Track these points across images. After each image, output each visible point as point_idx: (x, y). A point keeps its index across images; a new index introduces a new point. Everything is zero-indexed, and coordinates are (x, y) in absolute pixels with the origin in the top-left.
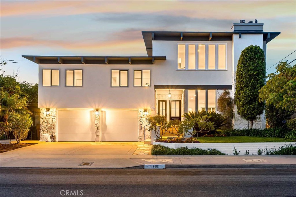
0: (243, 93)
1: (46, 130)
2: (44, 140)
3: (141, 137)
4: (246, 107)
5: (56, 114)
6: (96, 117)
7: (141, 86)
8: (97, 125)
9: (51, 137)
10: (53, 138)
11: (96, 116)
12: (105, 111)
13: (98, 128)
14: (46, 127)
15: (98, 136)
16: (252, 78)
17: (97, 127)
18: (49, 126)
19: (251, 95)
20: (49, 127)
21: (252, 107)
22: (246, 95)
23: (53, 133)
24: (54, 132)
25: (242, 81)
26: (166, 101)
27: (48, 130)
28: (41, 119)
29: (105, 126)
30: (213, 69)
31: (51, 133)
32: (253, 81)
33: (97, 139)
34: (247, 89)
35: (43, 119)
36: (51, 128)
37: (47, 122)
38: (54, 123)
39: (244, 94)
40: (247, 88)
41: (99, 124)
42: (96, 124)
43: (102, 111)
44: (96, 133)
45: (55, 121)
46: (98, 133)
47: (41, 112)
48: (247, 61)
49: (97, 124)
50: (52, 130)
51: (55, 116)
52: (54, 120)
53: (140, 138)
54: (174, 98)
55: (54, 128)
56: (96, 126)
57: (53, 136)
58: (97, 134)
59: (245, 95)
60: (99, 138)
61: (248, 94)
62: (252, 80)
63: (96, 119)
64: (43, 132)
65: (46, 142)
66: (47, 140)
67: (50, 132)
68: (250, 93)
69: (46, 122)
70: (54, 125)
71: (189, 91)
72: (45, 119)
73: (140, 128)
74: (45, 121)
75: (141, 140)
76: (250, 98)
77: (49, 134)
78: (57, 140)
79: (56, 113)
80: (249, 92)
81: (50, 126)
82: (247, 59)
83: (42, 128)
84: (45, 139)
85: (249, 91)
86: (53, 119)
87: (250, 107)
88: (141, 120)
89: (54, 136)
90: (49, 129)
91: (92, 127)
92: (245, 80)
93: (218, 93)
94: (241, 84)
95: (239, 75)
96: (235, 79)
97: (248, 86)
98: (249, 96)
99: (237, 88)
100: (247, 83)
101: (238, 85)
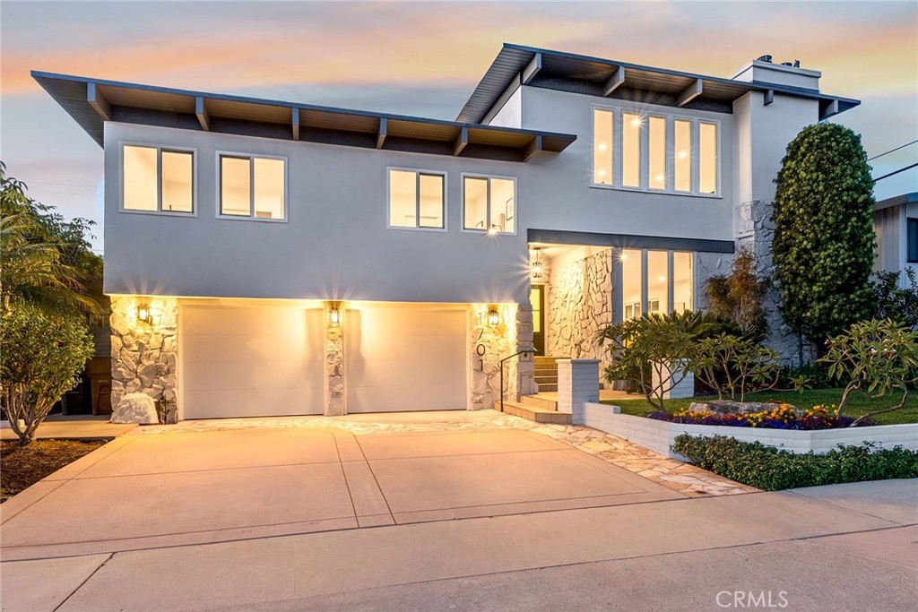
0: (825, 259)
1: (137, 381)
2: (131, 418)
3: (481, 396)
4: (838, 300)
5: (177, 322)
6: (332, 330)
7: (486, 228)
8: (336, 359)
9: (157, 404)
10: (165, 409)
11: (330, 327)
12: (358, 311)
13: (336, 369)
14: (135, 367)
15: (337, 395)
16: (853, 215)
17: (333, 366)
18: (146, 363)
19: (850, 265)
20: (147, 367)
21: (857, 299)
23: (164, 389)
24: (170, 387)
25: (818, 222)
27: (145, 378)
28: (112, 337)
29: (360, 361)
30: (683, 192)
31: (156, 389)
32: (855, 222)
33: (335, 406)
34: (839, 247)
35: (121, 336)
36: (156, 372)
37: (139, 350)
38: (169, 354)
39: (833, 262)
40: (840, 244)
41: (340, 354)
42: (331, 356)
43: (348, 311)
44: (331, 385)
45: (175, 343)
46: (339, 386)
47: (114, 311)
48: (834, 164)
49: (333, 356)
50: (162, 378)
51: (174, 326)
52: (167, 340)
53: (478, 398)
55: (169, 373)
56: (329, 361)
57: (166, 402)
58: (336, 389)
59: (835, 265)
60: (339, 402)
61: (843, 260)
62: (854, 219)
63: (332, 336)
64: (125, 386)
65: (141, 425)
66: (143, 418)
67: (151, 387)
68: (849, 257)
69: (135, 347)
70: (170, 360)
72: (129, 337)
73: (478, 367)
74: (130, 346)
75: (480, 405)
76: (850, 272)
77: (148, 394)
78: (181, 413)
79: (177, 316)
80: (845, 256)
81: (152, 362)
82: (835, 156)
83: (121, 372)
84: (137, 414)
85: (846, 251)
86: (164, 336)
87: (850, 302)
88: (479, 342)
89: (168, 402)
90: (147, 374)
91: (313, 367)
92: (831, 220)
93: (701, 262)
94: (814, 231)
95: (808, 205)
96: (759, 221)
97: (838, 239)
98: (845, 267)
99: (801, 243)
100: (836, 229)
101: (803, 234)
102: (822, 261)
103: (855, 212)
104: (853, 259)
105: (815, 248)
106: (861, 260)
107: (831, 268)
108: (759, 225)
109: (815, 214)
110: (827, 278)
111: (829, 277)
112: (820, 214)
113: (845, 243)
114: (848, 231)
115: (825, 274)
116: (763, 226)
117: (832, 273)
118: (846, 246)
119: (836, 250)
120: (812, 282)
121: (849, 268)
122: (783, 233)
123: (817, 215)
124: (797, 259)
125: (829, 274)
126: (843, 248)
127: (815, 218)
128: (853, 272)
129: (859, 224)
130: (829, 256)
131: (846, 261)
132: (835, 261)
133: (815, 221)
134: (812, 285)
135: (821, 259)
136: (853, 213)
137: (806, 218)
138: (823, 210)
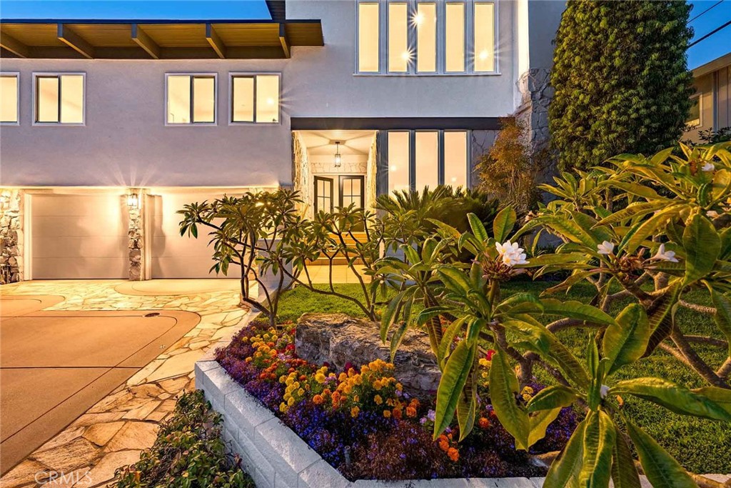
0: (609, 113)
5: (19, 207)
6: (133, 212)
7: (252, 120)
8: (135, 235)
9: (4, 268)
10: (10, 272)
11: (131, 209)
12: (160, 196)
13: (136, 244)
15: (136, 264)
17: (133, 241)
19: (649, 116)
22: (629, 115)
23: (10, 257)
24: (14, 256)
25: (600, 69)
26: (331, 180)
29: (162, 237)
30: (459, 73)
31: (5, 256)
33: (135, 273)
34: (632, 95)
36: (5, 244)
38: (14, 231)
39: (620, 114)
40: (631, 91)
41: (141, 232)
42: (131, 232)
43: (151, 196)
44: (132, 255)
45: (18, 223)
46: (138, 257)
49: (133, 233)
50: (9, 249)
52: (13, 220)
54: (350, 171)
55: (13, 242)
56: (130, 236)
57: (11, 267)
58: (135, 259)
59: (624, 118)
60: (139, 270)
61: (637, 111)
62: (654, 56)
63: (133, 216)
68: (647, 107)
70: (14, 235)
71: (390, 134)
76: (648, 127)
79: (20, 202)
80: (640, 106)
81: (2, 236)
85: (641, 98)
86: (11, 218)
89: (13, 267)
92: (617, 62)
93: (475, 140)
94: (594, 80)
95: (586, 50)
96: (537, 91)
97: (629, 85)
98: (639, 121)
99: (577, 98)
100: (627, 72)
101: (579, 86)
102: (604, 116)
103: (657, 45)
104: (654, 108)
105: (595, 102)
106: (667, 108)
107: (618, 123)
108: (538, 95)
109: (597, 59)
110: (611, 136)
111: (615, 135)
112: (602, 59)
113: (639, 89)
114: (645, 72)
115: (609, 132)
116: (542, 96)
117: (619, 129)
118: (642, 92)
119: (627, 99)
120: (592, 145)
121: (647, 121)
122: (557, 93)
123: (599, 60)
124: (573, 120)
125: (614, 132)
126: (638, 94)
127: (595, 64)
128: (654, 125)
129: (665, 62)
130: (614, 108)
131: (643, 111)
132: (625, 113)
133: (595, 68)
134: (592, 149)
135: (604, 113)
136: (653, 48)
137: (583, 67)
138: (606, 52)
